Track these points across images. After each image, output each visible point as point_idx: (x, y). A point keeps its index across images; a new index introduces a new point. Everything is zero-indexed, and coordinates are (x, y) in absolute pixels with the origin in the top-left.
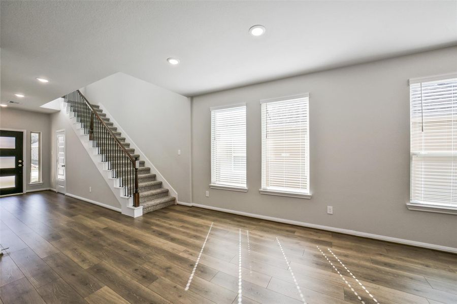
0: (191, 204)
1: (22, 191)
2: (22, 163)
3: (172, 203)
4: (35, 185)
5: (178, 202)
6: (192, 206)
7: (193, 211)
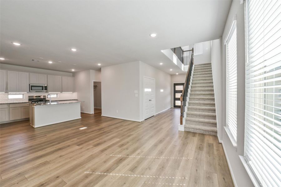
0: (220, 141)
6: (221, 144)
7: (210, 146)
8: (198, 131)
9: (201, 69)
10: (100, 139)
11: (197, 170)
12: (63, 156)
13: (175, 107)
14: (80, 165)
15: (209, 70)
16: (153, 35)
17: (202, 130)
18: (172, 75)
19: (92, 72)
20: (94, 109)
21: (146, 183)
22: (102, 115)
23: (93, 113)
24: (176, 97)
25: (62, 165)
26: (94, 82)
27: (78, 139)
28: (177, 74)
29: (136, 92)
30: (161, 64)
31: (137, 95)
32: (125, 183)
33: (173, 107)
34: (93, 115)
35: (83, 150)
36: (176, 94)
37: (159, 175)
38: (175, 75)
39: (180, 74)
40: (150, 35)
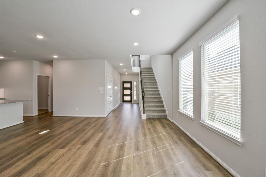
0: (172, 121)
1: (132, 102)
2: (132, 92)
3: (165, 117)
4: (135, 101)
5: (168, 118)
6: (172, 122)
7: (168, 124)
8: (155, 117)
9: (147, 72)
10: (82, 138)
11: (172, 138)
12: (55, 162)
13: (124, 102)
14: (88, 162)
15: (151, 73)
16: (136, 44)
17: (159, 116)
18: (122, 74)
19: (36, 64)
20: (38, 109)
21: (153, 153)
22: (53, 116)
23: (37, 114)
24: (124, 93)
25: (66, 169)
26: (38, 76)
27: (52, 143)
28: (126, 73)
29: (101, 88)
30: (121, 64)
31: (101, 92)
32: (141, 159)
33: (122, 102)
34: (37, 117)
35: (73, 151)
36: (124, 90)
37: (156, 147)
38: (125, 74)
39: (129, 74)
40: (133, 44)
